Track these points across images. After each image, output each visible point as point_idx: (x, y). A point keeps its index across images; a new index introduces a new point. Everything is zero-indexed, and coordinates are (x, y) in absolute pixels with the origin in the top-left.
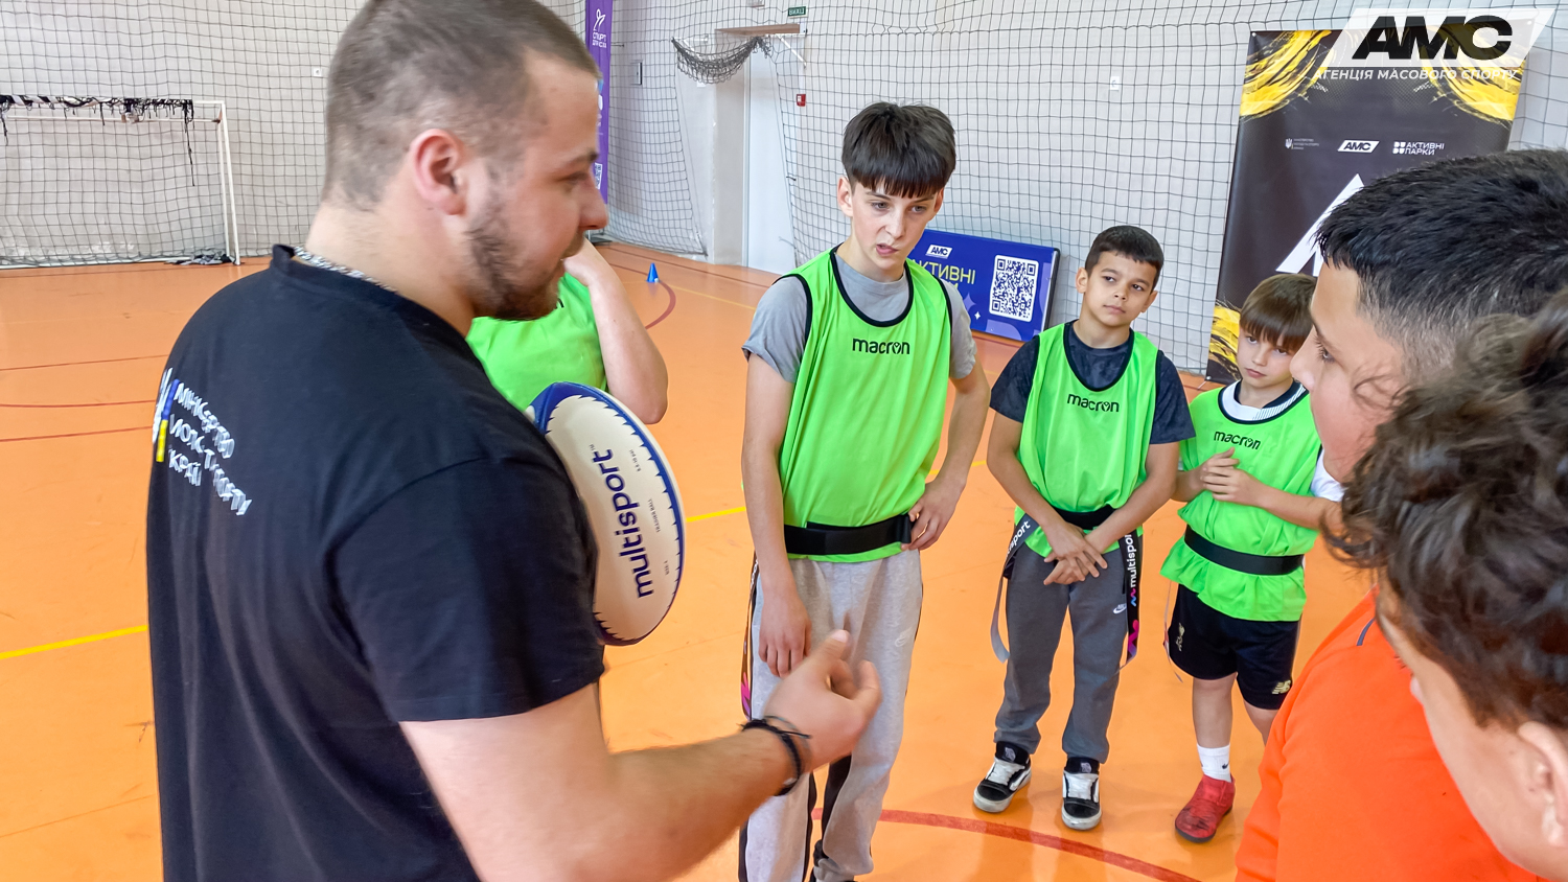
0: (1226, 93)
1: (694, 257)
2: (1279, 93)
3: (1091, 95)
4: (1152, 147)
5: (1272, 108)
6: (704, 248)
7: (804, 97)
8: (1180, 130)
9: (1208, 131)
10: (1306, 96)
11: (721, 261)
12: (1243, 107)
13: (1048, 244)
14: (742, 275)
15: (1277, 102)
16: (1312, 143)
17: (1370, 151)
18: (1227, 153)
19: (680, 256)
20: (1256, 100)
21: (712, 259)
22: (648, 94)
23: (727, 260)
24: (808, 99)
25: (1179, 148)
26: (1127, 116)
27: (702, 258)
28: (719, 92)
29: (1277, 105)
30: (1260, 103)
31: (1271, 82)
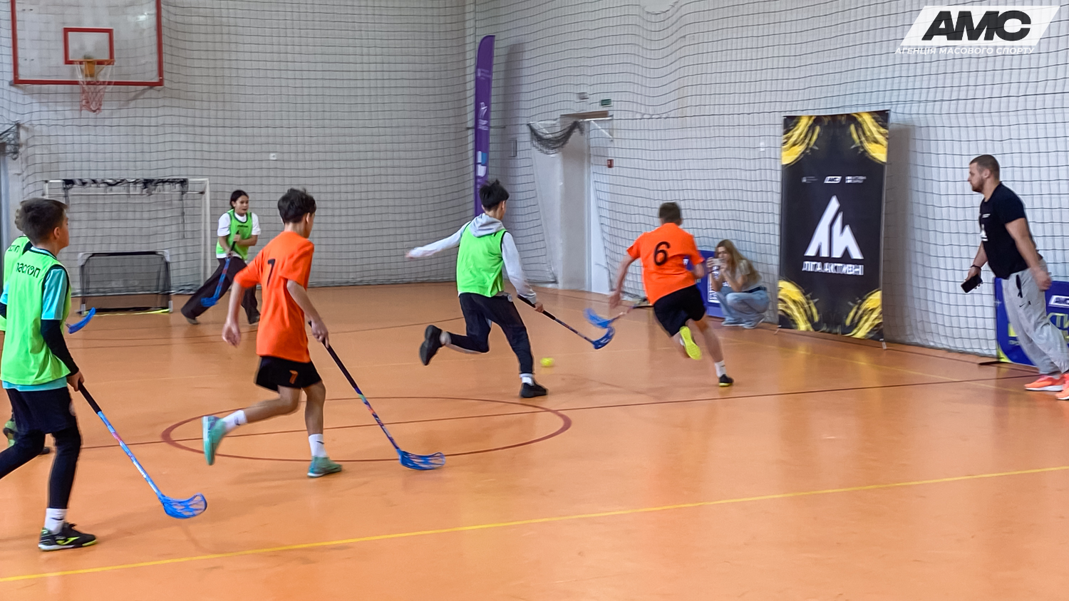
1: (550, 286)
2: (799, 149)
5: (796, 160)
6: (555, 278)
7: (611, 161)
10: (811, 153)
11: (567, 287)
12: (783, 159)
14: (586, 297)
16: (813, 178)
17: (838, 182)
19: (542, 285)
20: (789, 155)
21: (560, 286)
22: (521, 163)
23: (574, 287)
24: (613, 163)
27: (554, 285)
28: (562, 160)
29: (798, 158)
31: (794, 144)
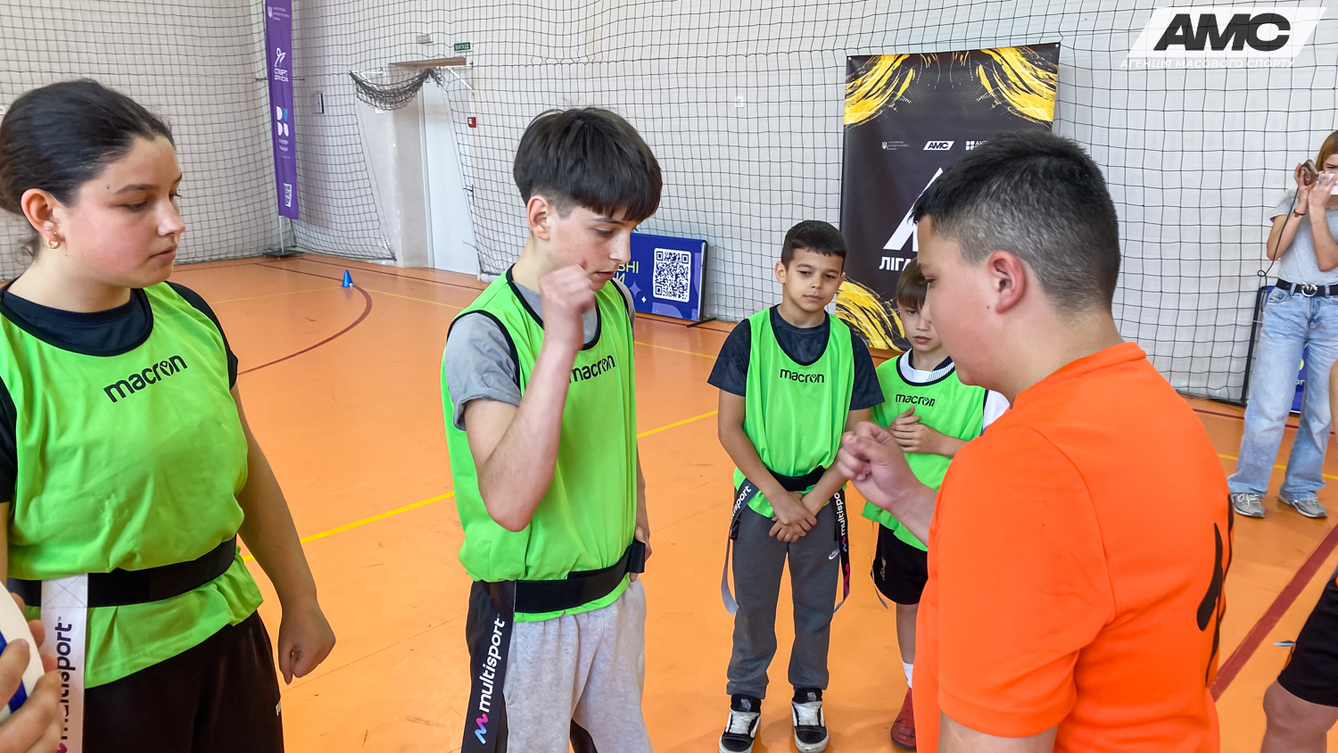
0: (831, 107)
1: (384, 262)
2: (874, 105)
3: (722, 112)
4: (775, 154)
5: (869, 118)
6: (393, 254)
7: (474, 119)
8: (797, 138)
9: (820, 138)
10: (894, 107)
11: (409, 264)
12: (846, 117)
13: (697, 237)
14: (430, 276)
15: (873, 112)
16: (903, 144)
17: (948, 149)
18: (836, 156)
19: (370, 262)
20: (856, 111)
21: (400, 263)
22: (331, 121)
23: (416, 263)
24: (479, 121)
25: (797, 154)
26: (753, 129)
27: (391, 262)
28: (396, 119)
29: (873, 115)
30: (859, 114)
31: (866, 96)
